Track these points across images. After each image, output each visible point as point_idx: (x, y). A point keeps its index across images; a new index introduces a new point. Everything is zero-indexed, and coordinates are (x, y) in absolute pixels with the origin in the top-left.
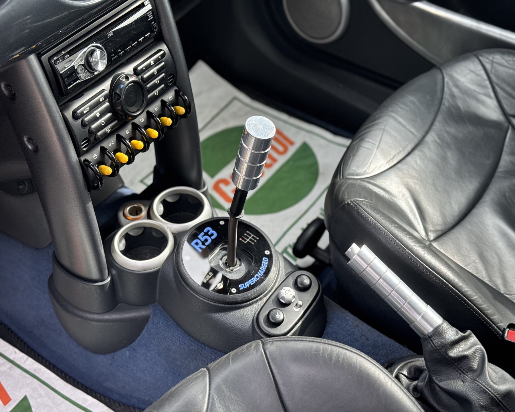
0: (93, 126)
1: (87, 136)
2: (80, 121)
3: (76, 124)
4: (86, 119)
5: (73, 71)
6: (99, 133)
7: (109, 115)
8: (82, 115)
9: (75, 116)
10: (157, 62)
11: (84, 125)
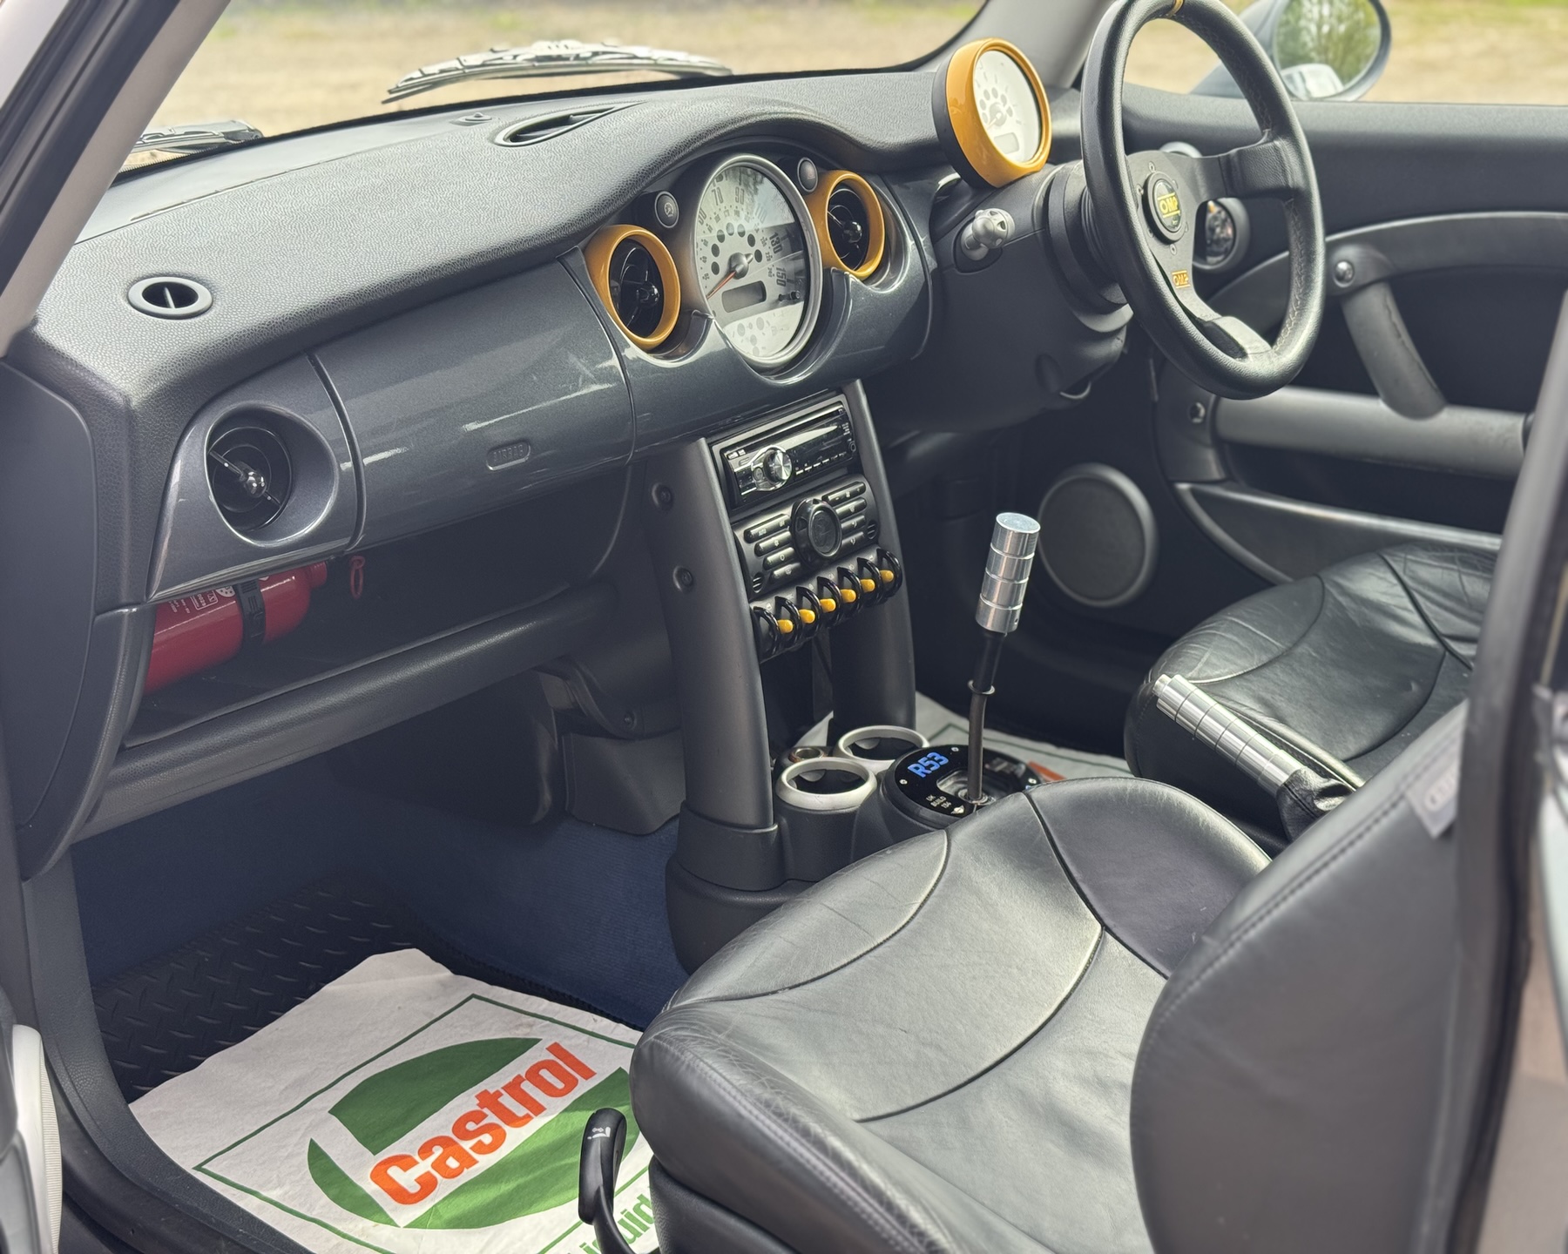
0: (771, 558)
1: (761, 570)
2: (753, 545)
3: (748, 549)
4: (762, 545)
5: (748, 474)
6: (777, 572)
7: (790, 550)
8: (758, 537)
9: (749, 538)
10: (854, 495)
11: (758, 552)
